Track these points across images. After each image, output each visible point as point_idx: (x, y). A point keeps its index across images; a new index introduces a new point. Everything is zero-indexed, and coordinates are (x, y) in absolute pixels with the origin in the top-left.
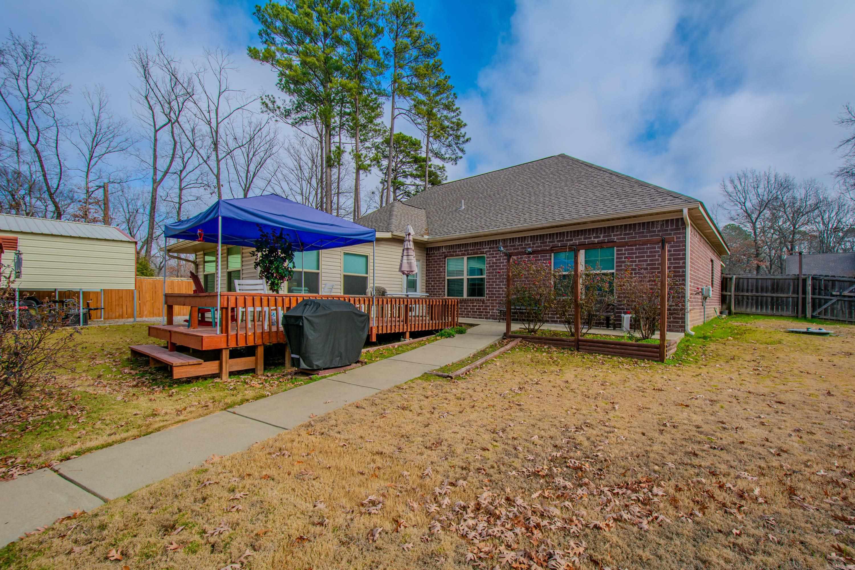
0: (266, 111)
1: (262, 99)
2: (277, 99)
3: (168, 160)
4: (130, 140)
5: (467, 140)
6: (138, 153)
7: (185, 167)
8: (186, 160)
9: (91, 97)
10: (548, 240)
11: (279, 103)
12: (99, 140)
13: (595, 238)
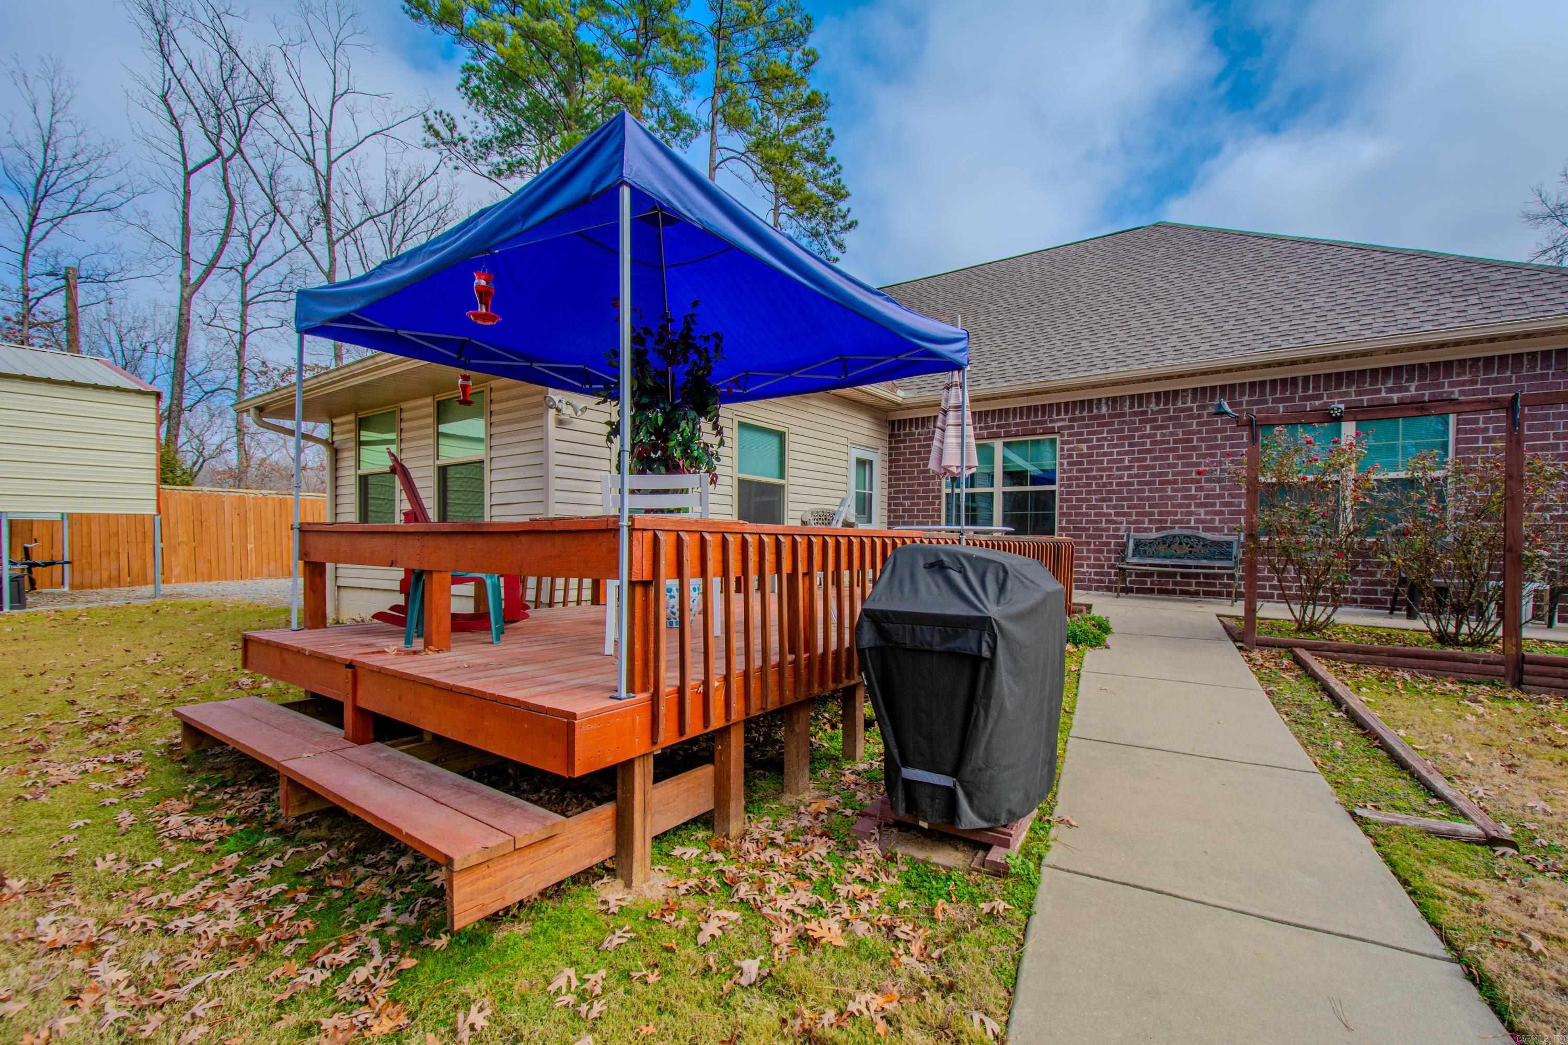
0: (436, 145)
1: (426, 120)
2: (459, 122)
3: (217, 240)
4: (128, 188)
5: (850, 226)
6: (145, 222)
7: (253, 257)
8: (255, 240)
9: (30, 86)
10: (1246, 398)
11: (463, 129)
12: (50, 183)
13: (1390, 390)
